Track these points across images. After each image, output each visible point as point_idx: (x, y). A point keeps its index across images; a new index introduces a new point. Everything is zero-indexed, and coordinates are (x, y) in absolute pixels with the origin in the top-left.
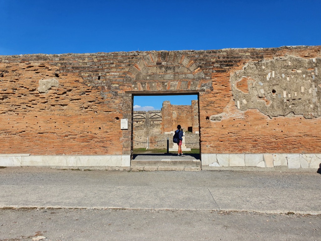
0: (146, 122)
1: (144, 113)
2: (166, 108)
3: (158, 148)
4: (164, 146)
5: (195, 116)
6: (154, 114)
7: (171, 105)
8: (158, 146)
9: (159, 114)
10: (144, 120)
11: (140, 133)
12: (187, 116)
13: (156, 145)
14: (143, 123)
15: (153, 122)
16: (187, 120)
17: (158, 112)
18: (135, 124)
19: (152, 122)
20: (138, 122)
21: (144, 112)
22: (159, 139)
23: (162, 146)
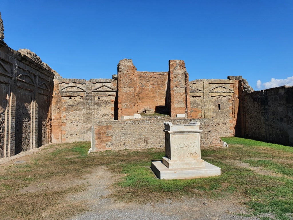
0: (87, 98)
1: (82, 83)
2: (125, 72)
3: (113, 148)
4: (125, 144)
5: (175, 88)
6: (101, 85)
7: (134, 67)
8: (112, 144)
9: (109, 85)
10: (82, 94)
11: (76, 116)
12: (154, 88)
13: (109, 144)
14: (82, 100)
15: (99, 98)
16: (155, 95)
17: (108, 81)
18: (67, 101)
19: (97, 98)
20: (73, 98)
21: (83, 81)
22: (115, 130)
23: (121, 145)
